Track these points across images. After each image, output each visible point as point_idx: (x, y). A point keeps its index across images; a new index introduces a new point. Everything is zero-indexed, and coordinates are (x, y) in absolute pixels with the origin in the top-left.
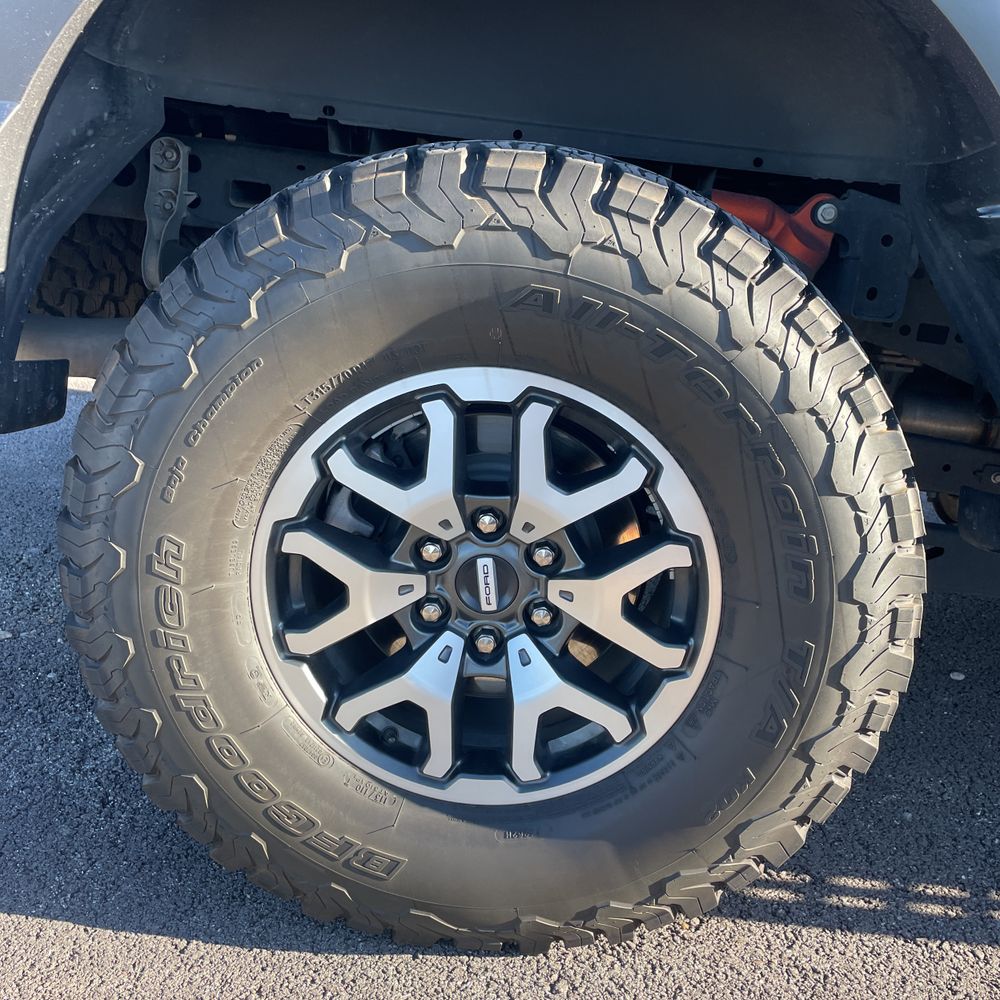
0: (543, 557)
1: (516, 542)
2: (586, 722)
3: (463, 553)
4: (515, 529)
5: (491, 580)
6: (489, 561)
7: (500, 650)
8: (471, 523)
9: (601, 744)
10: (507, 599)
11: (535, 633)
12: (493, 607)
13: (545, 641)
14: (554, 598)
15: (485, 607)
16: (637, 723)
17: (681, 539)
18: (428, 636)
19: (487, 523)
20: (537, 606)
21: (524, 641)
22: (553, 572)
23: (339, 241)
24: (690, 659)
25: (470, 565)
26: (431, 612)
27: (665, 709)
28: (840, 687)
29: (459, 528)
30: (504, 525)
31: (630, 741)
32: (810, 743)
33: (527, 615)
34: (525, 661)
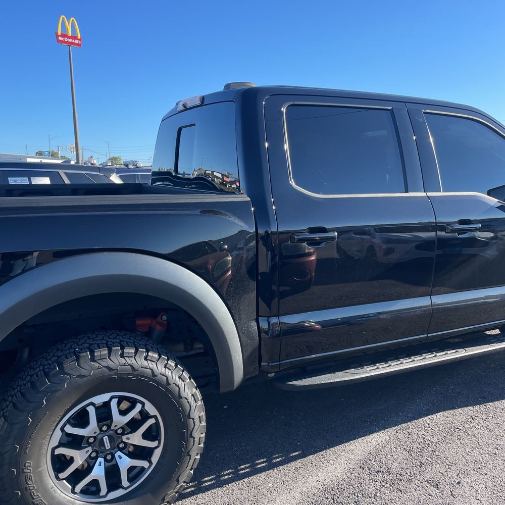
0: (120, 431)
1: (113, 430)
2: (137, 466)
3: (99, 437)
4: (113, 427)
5: (108, 441)
6: (107, 437)
7: (113, 457)
8: (101, 430)
9: (143, 470)
10: (112, 445)
11: (121, 450)
12: (109, 447)
13: (124, 451)
14: (124, 440)
15: (107, 448)
16: (151, 463)
17: (152, 417)
18: (94, 461)
19: (105, 428)
20: (120, 443)
21: (119, 453)
22: (123, 434)
23: (64, 381)
24: (159, 443)
25: (102, 439)
26: (94, 455)
27: (156, 457)
28: (193, 437)
29: (98, 432)
30: (109, 427)
31: (149, 467)
32: (189, 452)
33: (118, 446)
34: (120, 458)
